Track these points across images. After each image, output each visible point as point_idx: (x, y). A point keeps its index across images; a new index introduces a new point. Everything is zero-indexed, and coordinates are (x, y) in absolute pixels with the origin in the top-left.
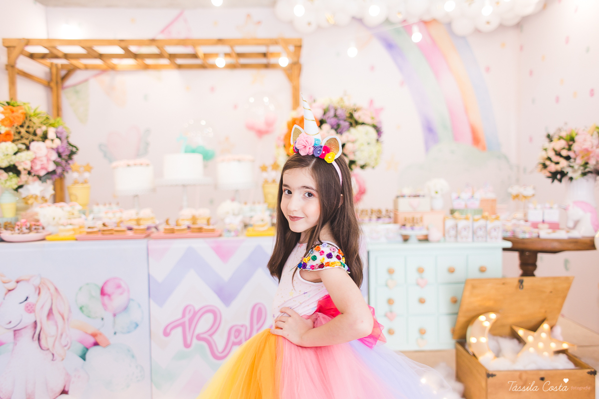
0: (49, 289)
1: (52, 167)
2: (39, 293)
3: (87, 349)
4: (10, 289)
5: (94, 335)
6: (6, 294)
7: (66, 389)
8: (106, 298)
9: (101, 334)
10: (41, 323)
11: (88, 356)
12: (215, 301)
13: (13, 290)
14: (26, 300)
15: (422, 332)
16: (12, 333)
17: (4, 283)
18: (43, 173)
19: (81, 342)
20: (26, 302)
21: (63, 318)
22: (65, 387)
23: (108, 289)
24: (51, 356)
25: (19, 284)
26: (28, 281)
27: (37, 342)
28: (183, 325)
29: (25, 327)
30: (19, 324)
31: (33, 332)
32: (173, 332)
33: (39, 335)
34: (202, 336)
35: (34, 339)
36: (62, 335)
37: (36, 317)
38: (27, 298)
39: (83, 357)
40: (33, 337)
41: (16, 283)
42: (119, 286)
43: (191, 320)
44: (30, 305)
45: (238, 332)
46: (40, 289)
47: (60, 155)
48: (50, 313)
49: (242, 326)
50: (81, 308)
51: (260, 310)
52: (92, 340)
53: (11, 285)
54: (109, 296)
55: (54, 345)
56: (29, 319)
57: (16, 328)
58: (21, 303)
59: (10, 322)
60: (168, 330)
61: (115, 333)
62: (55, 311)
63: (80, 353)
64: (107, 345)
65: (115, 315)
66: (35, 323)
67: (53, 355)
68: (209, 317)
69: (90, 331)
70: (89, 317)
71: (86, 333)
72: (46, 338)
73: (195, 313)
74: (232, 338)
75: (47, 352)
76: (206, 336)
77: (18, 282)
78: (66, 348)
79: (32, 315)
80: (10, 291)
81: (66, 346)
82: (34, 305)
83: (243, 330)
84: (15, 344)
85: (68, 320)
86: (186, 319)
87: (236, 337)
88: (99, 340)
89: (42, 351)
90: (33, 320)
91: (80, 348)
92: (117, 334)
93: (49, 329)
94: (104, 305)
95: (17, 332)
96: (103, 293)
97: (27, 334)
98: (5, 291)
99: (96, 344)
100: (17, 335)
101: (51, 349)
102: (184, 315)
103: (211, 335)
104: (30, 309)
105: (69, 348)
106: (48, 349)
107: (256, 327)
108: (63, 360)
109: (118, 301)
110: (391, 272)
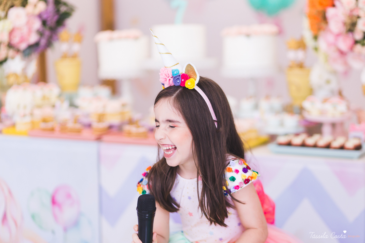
0: (3, 190)
1: (33, 38)
8: (56, 209)
18: (23, 46)
21: (16, 225)
23: (60, 198)
42: (69, 196)
47: (44, 23)
48: (5, 218)
50: (33, 217)
54: (60, 205)
62: (9, 217)
65: (65, 230)
85: (20, 227)
93: (4, 234)
94: (55, 217)
96: (54, 202)
109: (68, 213)
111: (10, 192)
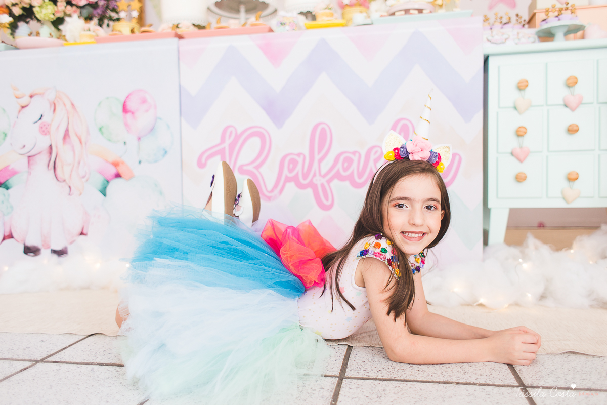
0: (65, 105)
2: (54, 110)
3: (108, 182)
4: (23, 105)
5: (116, 164)
6: (19, 112)
7: (85, 232)
8: (129, 115)
9: (123, 163)
10: (57, 147)
11: (108, 191)
12: (263, 121)
13: (26, 106)
14: (40, 119)
15: (572, 178)
16: (26, 160)
17: (17, 98)
19: (101, 173)
20: (40, 121)
21: (81, 143)
22: (83, 229)
23: (131, 105)
24: (68, 189)
25: (33, 98)
26: (42, 94)
27: (52, 171)
28: (221, 152)
29: (39, 153)
30: (33, 148)
31: (48, 159)
32: (210, 162)
33: (55, 162)
34: (245, 168)
35: (50, 167)
36: (79, 163)
37: (51, 140)
38: (42, 116)
39: (104, 192)
40: (48, 165)
41: (30, 98)
42: (144, 101)
43: (232, 146)
44: (45, 125)
45: (294, 162)
46: (55, 104)
48: (66, 135)
49: (299, 155)
50: (100, 129)
51: (323, 133)
52: (113, 171)
53: (24, 101)
54: (133, 113)
55: (70, 176)
56: (43, 143)
57: (30, 154)
58: (35, 123)
59: (24, 146)
60: (203, 161)
61: (140, 162)
62: (71, 133)
63: (100, 186)
64: (131, 177)
65: (139, 139)
66: (51, 147)
67: (70, 187)
68: (256, 141)
69: (111, 159)
70: (110, 140)
71: (107, 161)
72: (62, 167)
73: (237, 137)
74: (286, 172)
75: (64, 183)
76: (250, 168)
77: (31, 97)
78: (84, 180)
79: (47, 137)
80: (23, 107)
81: (84, 177)
82: (49, 125)
83: (300, 160)
84: (30, 173)
85: (86, 144)
86: (226, 145)
87: (291, 171)
88: (121, 170)
89: (58, 183)
90: (49, 145)
91: (99, 180)
92: (142, 163)
93: (65, 154)
94: (126, 125)
95: (31, 158)
96: (125, 110)
97: (42, 161)
98: (19, 107)
99: (118, 175)
100: (31, 162)
101: (67, 181)
102: (223, 140)
103: (257, 167)
104: (45, 130)
105: (87, 180)
106: (65, 181)
107: (317, 157)
108: (81, 194)
109: (142, 120)
110: (522, 86)
111: (73, 105)
